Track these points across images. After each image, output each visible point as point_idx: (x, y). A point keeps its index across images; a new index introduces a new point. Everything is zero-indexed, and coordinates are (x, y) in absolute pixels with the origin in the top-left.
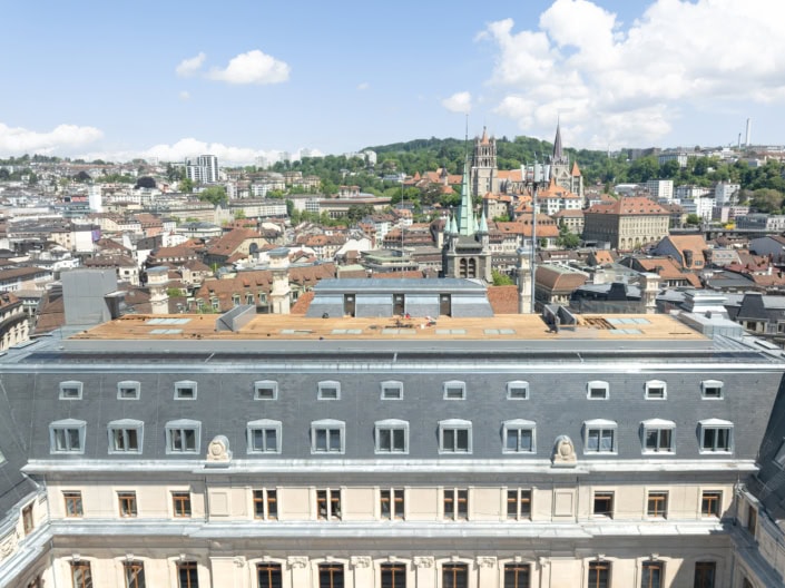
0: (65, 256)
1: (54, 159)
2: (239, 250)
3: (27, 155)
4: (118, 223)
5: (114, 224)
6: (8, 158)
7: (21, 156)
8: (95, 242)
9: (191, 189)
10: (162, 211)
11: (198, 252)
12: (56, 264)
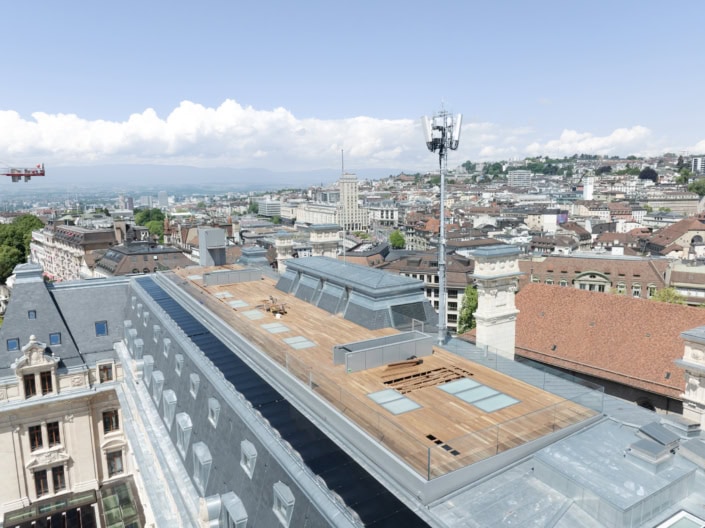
0: (523, 233)
1: (595, 157)
2: (679, 242)
3: (576, 155)
4: (590, 209)
5: (586, 210)
6: (562, 158)
7: (572, 155)
8: (560, 224)
9: (686, 180)
10: (641, 200)
11: (641, 240)
12: (513, 239)
